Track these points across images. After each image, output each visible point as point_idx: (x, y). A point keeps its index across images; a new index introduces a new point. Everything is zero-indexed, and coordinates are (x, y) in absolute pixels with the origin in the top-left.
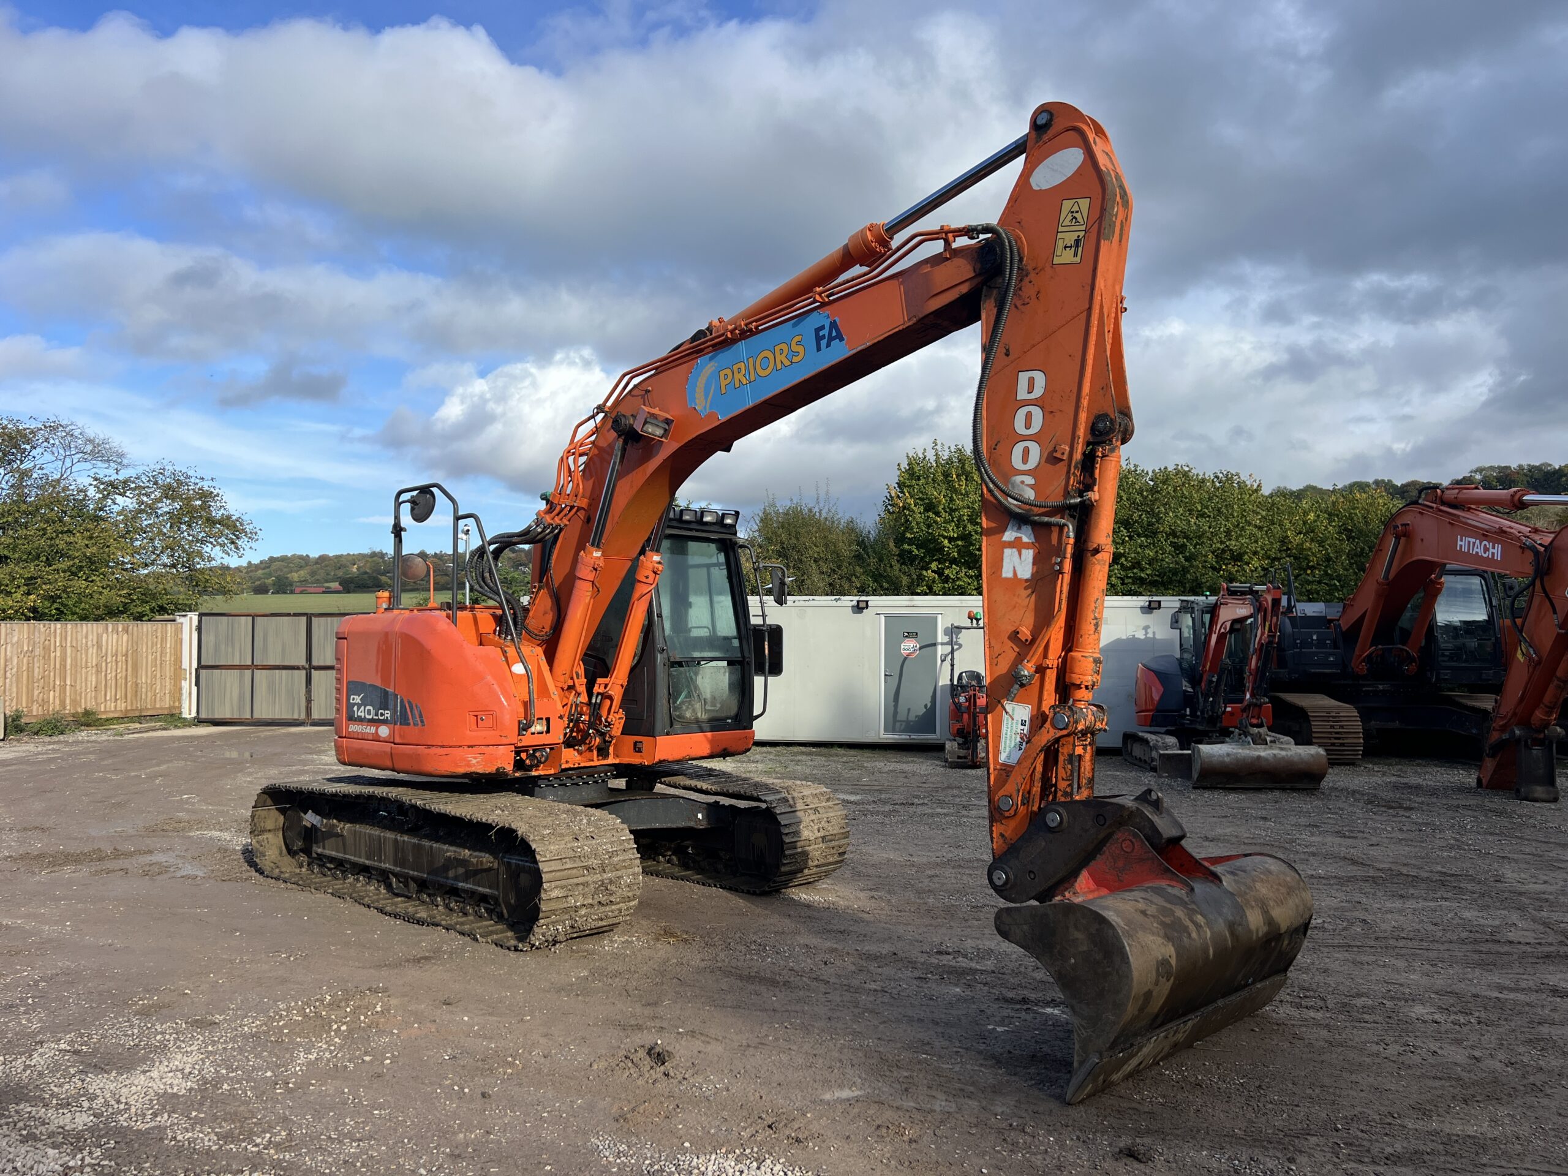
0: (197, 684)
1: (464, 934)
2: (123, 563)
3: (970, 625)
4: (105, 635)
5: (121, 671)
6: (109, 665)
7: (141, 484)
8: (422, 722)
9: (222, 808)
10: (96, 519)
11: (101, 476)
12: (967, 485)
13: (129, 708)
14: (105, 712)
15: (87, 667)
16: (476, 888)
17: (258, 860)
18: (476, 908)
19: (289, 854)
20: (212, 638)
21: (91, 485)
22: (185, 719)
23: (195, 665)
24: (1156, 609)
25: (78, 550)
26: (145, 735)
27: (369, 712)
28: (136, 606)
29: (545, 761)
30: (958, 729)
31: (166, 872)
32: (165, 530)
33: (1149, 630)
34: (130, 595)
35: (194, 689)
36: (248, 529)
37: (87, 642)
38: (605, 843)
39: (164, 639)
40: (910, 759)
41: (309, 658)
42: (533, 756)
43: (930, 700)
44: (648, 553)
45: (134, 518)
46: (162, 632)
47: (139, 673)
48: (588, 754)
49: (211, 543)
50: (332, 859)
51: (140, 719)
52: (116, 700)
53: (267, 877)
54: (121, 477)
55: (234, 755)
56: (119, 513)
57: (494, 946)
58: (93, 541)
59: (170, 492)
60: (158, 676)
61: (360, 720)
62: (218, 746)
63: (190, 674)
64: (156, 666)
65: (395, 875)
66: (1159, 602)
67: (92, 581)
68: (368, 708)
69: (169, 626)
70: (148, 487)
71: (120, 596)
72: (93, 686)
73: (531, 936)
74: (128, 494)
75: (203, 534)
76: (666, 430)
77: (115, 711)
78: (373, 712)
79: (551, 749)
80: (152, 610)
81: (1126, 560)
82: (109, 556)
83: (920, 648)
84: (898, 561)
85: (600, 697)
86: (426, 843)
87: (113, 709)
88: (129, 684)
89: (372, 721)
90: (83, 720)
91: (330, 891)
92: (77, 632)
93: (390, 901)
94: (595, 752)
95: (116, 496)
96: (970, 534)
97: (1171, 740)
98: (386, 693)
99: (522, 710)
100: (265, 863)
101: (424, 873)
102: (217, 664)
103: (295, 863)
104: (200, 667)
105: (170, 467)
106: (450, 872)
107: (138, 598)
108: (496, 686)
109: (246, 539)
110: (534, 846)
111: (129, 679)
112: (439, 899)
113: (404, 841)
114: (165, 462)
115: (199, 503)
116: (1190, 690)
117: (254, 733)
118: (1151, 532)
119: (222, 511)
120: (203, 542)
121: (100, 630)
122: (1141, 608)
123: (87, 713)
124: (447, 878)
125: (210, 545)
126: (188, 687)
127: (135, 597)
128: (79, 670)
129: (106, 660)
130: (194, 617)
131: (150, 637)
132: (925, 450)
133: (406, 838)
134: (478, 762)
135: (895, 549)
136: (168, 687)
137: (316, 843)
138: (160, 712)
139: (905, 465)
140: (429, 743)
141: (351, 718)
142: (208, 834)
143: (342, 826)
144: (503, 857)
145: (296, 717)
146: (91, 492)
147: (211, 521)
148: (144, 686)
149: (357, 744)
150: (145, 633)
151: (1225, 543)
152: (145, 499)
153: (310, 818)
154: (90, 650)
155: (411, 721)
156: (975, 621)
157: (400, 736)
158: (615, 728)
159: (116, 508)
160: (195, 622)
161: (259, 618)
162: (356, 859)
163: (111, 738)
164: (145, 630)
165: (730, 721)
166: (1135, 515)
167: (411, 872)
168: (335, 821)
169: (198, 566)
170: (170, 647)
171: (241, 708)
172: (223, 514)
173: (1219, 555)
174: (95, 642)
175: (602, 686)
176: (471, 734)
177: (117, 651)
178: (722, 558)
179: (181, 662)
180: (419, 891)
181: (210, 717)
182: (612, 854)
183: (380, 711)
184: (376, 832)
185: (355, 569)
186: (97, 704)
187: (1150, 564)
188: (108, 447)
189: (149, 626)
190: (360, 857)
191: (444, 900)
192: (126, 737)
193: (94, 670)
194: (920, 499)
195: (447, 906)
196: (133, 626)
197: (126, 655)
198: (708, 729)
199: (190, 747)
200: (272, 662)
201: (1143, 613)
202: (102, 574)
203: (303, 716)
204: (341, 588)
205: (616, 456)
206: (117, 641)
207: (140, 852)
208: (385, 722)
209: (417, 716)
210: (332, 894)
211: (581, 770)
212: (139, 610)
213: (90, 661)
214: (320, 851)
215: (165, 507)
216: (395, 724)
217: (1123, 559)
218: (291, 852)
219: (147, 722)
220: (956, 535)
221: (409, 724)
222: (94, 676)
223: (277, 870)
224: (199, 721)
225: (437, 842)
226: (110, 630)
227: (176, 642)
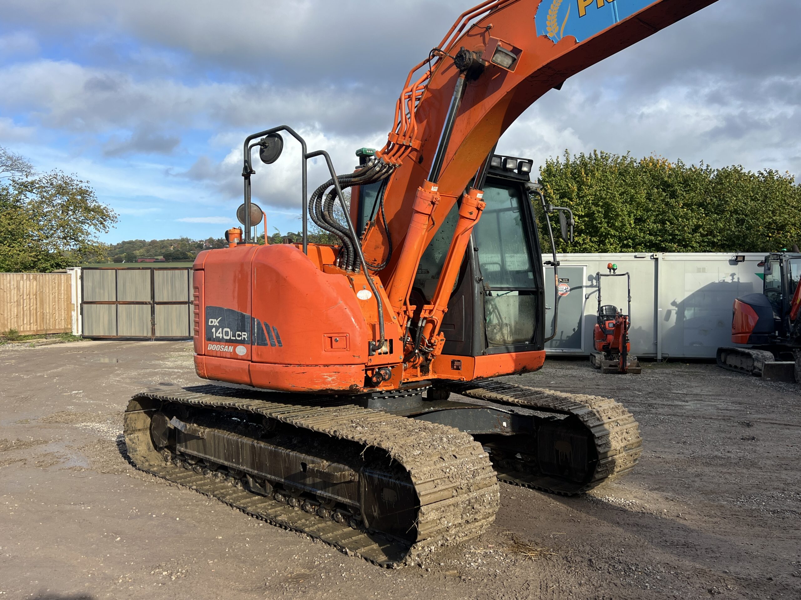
0: (82, 313)
1: (329, 544)
2: (32, 236)
3: (608, 273)
4: (21, 282)
5: (33, 305)
6: (25, 301)
7: (42, 185)
8: (279, 342)
9: (99, 402)
10: (15, 207)
11: (17, 179)
12: (591, 180)
13: (39, 329)
14: (24, 331)
15: (11, 303)
16: (336, 497)
17: (131, 455)
18: (332, 513)
19: (156, 449)
20: (90, 284)
21: (10, 185)
22: (75, 336)
23: (80, 301)
24: (741, 261)
25: (3, 227)
26: (49, 346)
27: (227, 333)
28: (41, 263)
29: (389, 379)
30: (604, 346)
31: (57, 462)
32: (58, 215)
33: (735, 277)
34: (37, 256)
35: (80, 317)
36: (111, 214)
37: (10, 286)
38: (467, 463)
39: (59, 284)
40: (569, 366)
41: (153, 297)
42: (378, 374)
43: (577, 325)
44: (473, 191)
45: (38, 207)
46: (58, 280)
47: (45, 307)
48: (412, 371)
49: (88, 223)
50: (193, 457)
51: (46, 336)
52: (30, 324)
53: (139, 470)
54: (30, 179)
55: (107, 360)
56: (29, 204)
57: (364, 560)
58: (13, 221)
59: (61, 190)
60: (57, 308)
61: (219, 340)
62: (96, 354)
63: (77, 307)
64: (55, 302)
65: (253, 476)
66: (744, 257)
67: (13, 247)
68: (225, 329)
69: (63, 276)
70: (47, 187)
71: (31, 256)
72: (15, 315)
73: (407, 557)
74: (34, 191)
75: (83, 218)
76: (514, 60)
77: (30, 331)
78: (230, 333)
79: (392, 367)
80: (52, 266)
81: (703, 230)
82: (23, 231)
83: (571, 290)
84: (541, 232)
85: (425, 321)
86: (282, 450)
87: (28, 329)
88: (38, 313)
89: (230, 341)
90: (9, 336)
91: (194, 487)
92: (3, 280)
93: (248, 500)
94: (419, 369)
95: (27, 192)
96: (593, 213)
97: (768, 354)
98: (243, 316)
99: (371, 332)
100: (136, 457)
101: (282, 478)
102: (94, 300)
103: (161, 457)
104: (83, 302)
105: (60, 174)
106: (308, 479)
107: (42, 258)
108: (348, 311)
109: (110, 221)
110: (408, 468)
111: (38, 310)
112: (294, 500)
113: (261, 447)
114: (57, 171)
115: (79, 197)
116: (778, 318)
117: (118, 345)
118: (719, 210)
119: (94, 203)
120: (83, 223)
121: (19, 278)
122: (730, 261)
123: (12, 332)
124: (305, 484)
125: (87, 225)
126: (76, 315)
127: (40, 258)
128: (6, 304)
129: (23, 298)
130: (78, 270)
131: (51, 282)
132: (558, 157)
133: (262, 444)
134: (333, 380)
135: (540, 224)
136: (63, 315)
137: (179, 443)
138: (59, 331)
139: (544, 166)
140: (287, 362)
141: (210, 339)
142: (91, 425)
143: (202, 430)
144: (364, 471)
145: (145, 335)
146: (11, 190)
147: (88, 210)
148: (48, 314)
149: (215, 361)
150: (47, 280)
151: (771, 218)
152: (45, 194)
153: (174, 423)
154: (13, 291)
155: (268, 342)
156: (612, 271)
157: (258, 354)
158: (437, 350)
159: (27, 201)
160: (79, 273)
161: (120, 271)
162: (216, 459)
163: (28, 348)
164: (47, 278)
165: (527, 343)
166: (709, 199)
167: (269, 476)
168: (195, 425)
169: (80, 239)
170: (64, 290)
171: (110, 328)
172: (95, 205)
173: (768, 226)
174: (15, 286)
175: (428, 311)
176: (326, 355)
177: (30, 292)
178: (514, 203)
179: (71, 299)
180: (276, 491)
181: (91, 335)
182: (475, 474)
183: (238, 333)
184: (233, 437)
185: (172, 248)
186: (18, 326)
187: (719, 233)
188: (21, 162)
189: (50, 276)
190: (219, 458)
191: (299, 501)
192: (37, 348)
193: (16, 304)
194: (557, 190)
195: (302, 508)
196: (39, 275)
197: (36, 295)
198: (513, 350)
199: (78, 354)
200: (129, 300)
201: (731, 264)
202: (19, 242)
203: (150, 335)
204: (164, 259)
205: (457, 92)
206: (30, 286)
207: (38, 442)
208: (242, 342)
209: (275, 337)
210: (197, 490)
211: (408, 385)
212: (44, 265)
213: (12, 298)
214: (182, 449)
215: (58, 201)
216: (252, 344)
217: (701, 230)
218: (157, 448)
219: (51, 337)
220: (583, 214)
221: (266, 345)
222: (15, 308)
223: (147, 464)
224: (84, 338)
225: (293, 450)
226: (25, 278)
227: (67, 286)
